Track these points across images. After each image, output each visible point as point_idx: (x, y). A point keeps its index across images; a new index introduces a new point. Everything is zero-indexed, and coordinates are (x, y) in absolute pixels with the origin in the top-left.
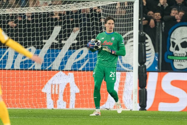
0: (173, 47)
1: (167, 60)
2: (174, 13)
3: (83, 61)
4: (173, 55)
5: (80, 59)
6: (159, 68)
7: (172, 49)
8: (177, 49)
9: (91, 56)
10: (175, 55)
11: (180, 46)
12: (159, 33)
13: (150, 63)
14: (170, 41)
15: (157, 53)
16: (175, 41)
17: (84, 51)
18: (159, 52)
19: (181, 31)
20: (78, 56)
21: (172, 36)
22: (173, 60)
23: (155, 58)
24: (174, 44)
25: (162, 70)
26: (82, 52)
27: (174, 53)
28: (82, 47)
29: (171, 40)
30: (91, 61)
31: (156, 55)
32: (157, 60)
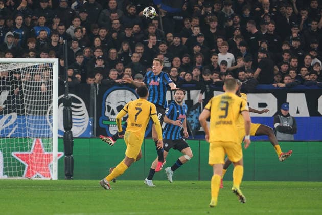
0: (109, 111)
1: (101, 125)
2: (113, 74)
3: (11, 127)
4: (109, 120)
5: (8, 124)
6: (93, 134)
7: (107, 114)
8: (113, 113)
9: (20, 121)
10: (111, 120)
11: (115, 110)
12: (94, 97)
13: (83, 129)
14: (105, 104)
15: (92, 118)
16: (110, 105)
17: (12, 117)
18: (93, 116)
19: (117, 94)
20: (6, 122)
21: (107, 100)
22: (109, 126)
23: (89, 123)
24: (109, 108)
25: (96, 136)
26: (10, 117)
27: (110, 118)
28: (10, 112)
29: (107, 104)
30: (20, 126)
31: (90, 120)
32: (91, 125)
